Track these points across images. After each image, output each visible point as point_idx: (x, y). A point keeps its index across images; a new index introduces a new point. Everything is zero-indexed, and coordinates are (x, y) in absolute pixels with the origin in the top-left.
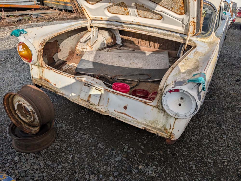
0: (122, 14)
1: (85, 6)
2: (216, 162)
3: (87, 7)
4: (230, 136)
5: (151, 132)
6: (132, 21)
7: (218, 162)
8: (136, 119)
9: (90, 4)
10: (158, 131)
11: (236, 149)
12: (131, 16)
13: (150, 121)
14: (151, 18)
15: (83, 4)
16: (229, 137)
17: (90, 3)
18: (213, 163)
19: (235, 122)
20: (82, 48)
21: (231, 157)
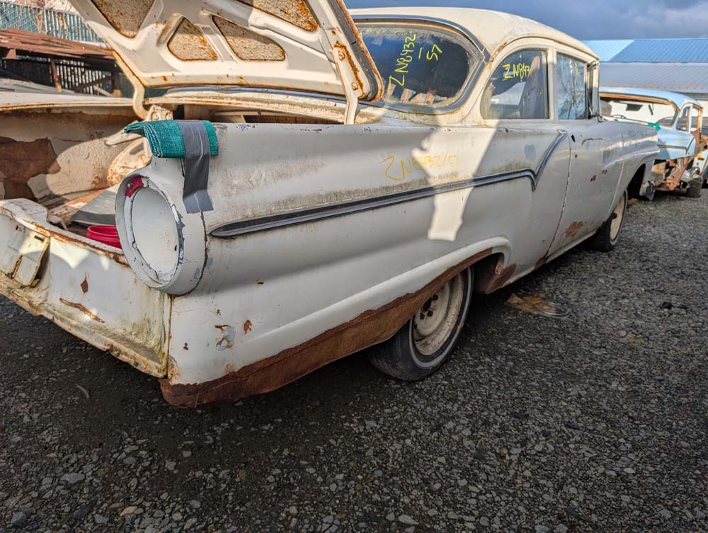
0: (205, 59)
1: (115, 42)
2: (429, 526)
3: (123, 48)
4: (539, 452)
5: (123, 358)
6: (228, 76)
7: (436, 527)
8: (103, 322)
9: (128, 37)
10: (138, 355)
11: (534, 494)
12: (222, 61)
13: (134, 325)
14: (265, 60)
15: (110, 38)
16: (536, 455)
17: (127, 33)
18: (414, 527)
19: (586, 414)
20: (123, 167)
21: (500, 517)
